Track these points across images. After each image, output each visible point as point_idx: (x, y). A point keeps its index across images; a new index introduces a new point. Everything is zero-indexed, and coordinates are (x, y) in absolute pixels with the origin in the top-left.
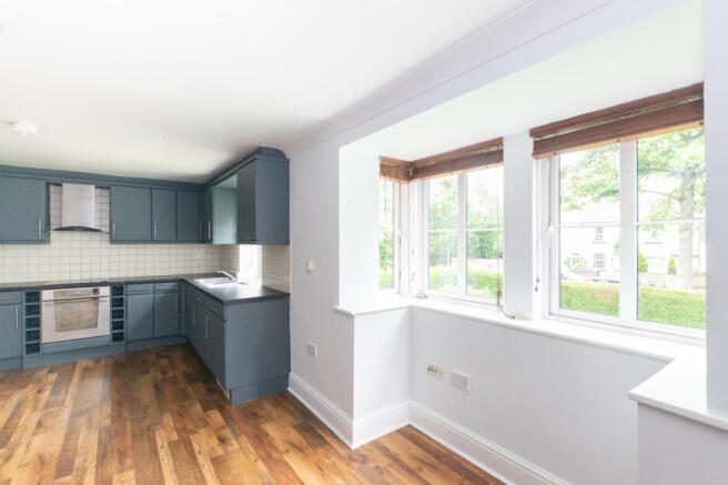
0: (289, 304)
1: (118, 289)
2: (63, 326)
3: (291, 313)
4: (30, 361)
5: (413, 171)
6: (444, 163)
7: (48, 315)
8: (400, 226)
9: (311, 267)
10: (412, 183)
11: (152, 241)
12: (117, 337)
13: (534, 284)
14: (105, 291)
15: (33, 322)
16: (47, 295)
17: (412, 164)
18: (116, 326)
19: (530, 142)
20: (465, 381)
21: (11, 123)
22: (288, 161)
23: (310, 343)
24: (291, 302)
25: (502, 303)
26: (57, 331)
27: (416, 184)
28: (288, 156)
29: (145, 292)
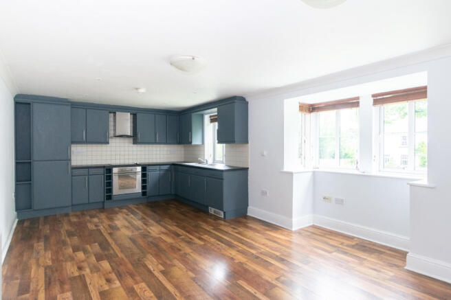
0: (247, 173)
1: (144, 168)
2: (122, 187)
3: (249, 177)
4: (108, 204)
5: (312, 108)
6: (330, 105)
7: (116, 181)
8: (305, 134)
9: (265, 153)
10: (312, 114)
11: (155, 143)
12: (144, 193)
13: (373, 158)
14: (139, 169)
15: (109, 184)
16: (115, 170)
17: (312, 105)
18: (144, 187)
19: (372, 99)
20: (342, 201)
21: (137, 89)
22: (248, 103)
23: (263, 189)
24: (249, 172)
25: (359, 167)
26: (120, 189)
27: (313, 114)
28: (247, 100)
29: (155, 170)
